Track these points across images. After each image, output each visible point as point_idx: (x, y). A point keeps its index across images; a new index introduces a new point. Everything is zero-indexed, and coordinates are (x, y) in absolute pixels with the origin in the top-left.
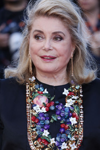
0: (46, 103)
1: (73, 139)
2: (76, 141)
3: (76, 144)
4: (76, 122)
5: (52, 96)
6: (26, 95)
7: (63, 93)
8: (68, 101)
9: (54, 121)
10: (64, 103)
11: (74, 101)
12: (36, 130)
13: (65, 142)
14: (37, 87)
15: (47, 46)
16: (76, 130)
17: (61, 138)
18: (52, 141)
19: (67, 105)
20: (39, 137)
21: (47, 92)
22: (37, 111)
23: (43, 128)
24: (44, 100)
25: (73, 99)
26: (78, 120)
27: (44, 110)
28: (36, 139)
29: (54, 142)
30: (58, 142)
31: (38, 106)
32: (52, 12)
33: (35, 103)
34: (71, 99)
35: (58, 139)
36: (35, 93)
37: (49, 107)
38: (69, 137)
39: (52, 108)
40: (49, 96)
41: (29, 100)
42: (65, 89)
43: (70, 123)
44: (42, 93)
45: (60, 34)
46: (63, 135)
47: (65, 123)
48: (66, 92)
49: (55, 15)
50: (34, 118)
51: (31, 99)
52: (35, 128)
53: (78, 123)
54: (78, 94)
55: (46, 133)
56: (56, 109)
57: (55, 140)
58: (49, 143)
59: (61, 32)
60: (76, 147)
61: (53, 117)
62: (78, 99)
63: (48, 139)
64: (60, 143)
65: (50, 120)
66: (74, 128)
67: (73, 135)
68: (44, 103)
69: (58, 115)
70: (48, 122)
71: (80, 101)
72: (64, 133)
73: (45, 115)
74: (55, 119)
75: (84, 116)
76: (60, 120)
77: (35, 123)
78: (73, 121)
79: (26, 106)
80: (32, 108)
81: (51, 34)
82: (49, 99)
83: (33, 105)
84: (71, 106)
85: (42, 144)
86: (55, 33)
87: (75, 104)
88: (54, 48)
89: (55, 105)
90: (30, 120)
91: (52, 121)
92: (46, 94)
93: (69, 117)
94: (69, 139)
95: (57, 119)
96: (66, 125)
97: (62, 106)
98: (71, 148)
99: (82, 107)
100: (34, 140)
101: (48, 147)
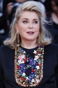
2: (39, 78)
3: (39, 79)
4: (39, 68)
5: (27, 55)
6: (15, 54)
7: (34, 53)
8: (36, 57)
9: (28, 68)
10: (34, 58)
11: (39, 57)
12: (19, 73)
14: (21, 50)
16: (39, 72)
17: (31, 76)
18: (27, 78)
19: (35, 59)
20: (20, 76)
21: (25, 53)
22: (20, 63)
24: (23, 57)
26: (40, 67)
27: (23, 62)
29: (28, 79)
30: (30, 78)
31: (20, 60)
33: (19, 58)
34: (37, 56)
35: (30, 77)
36: (19, 53)
37: (26, 61)
38: (35, 76)
39: (28, 61)
40: (26, 55)
41: (16, 57)
42: (35, 51)
43: (36, 68)
44: (23, 53)
50: (18, 66)
51: (17, 56)
53: (40, 68)
54: (41, 53)
55: (24, 74)
56: (29, 61)
57: (29, 78)
60: (39, 81)
65: (26, 67)
66: (38, 71)
67: (38, 75)
68: (23, 59)
69: (30, 64)
70: (25, 68)
71: (42, 57)
72: (33, 74)
73: (24, 65)
74: (29, 67)
76: (31, 67)
77: (19, 69)
78: (38, 67)
79: (14, 60)
82: (26, 56)
83: (18, 60)
84: (37, 59)
85: (22, 80)
87: (39, 58)
89: (29, 59)
90: (16, 68)
91: (27, 68)
92: (25, 54)
93: (36, 65)
94: (35, 77)
95: (30, 67)
96: (34, 70)
97: (33, 60)
98: (36, 81)
99: (43, 60)
100: (18, 78)
101: (25, 82)
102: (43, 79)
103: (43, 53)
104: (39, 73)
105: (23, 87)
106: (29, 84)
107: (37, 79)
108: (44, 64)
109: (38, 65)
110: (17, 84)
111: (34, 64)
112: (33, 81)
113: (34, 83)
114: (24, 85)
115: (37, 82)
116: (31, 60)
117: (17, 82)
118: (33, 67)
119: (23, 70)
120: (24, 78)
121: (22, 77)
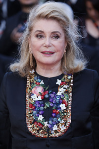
0: (42, 92)
1: (63, 122)
2: (65, 123)
3: (64, 126)
4: (65, 108)
5: (46, 86)
6: (26, 85)
7: (57, 83)
8: (60, 90)
9: (48, 108)
10: (57, 91)
11: (65, 90)
12: (33, 115)
13: (56, 124)
14: (36, 79)
15: (47, 43)
16: (65, 114)
17: (53, 121)
18: (46, 124)
19: (59, 94)
20: (35, 121)
21: (43, 83)
22: (34, 100)
23: (38, 113)
24: (40, 89)
25: (64, 88)
26: (67, 106)
27: (40, 98)
28: (33, 123)
29: (47, 125)
30: (50, 124)
31: (35, 95)
32: (51, 15)
33: (33, 92)
34: (62, 88)
35: (50, 122)
36: (33, 84)
37: (44, 96)
38: (59, 120)
39: (47, 96)
40: (44, 86)
41: (28, 90)
42: (58, 80)
43: (60, 108)
44: (39, 84)
45: (57, 33)
46: (55, 119)
47: (57, 109)
48: (59, 82)
49: (53, 18)
50: (32, 105)
51: (30, 89)
52: (32, 113)
53: (67, 108)
54: (68, 83)
55: (41, 118)
56: (50, 97)
57: (48, 123)
58: (43, 125)
59: (58, 32)
60: (65, 128)
61: (46, 104)
62: (68, 88)
63: (42, 123)
64: (52, 125)
65: (44, 107)
66: (64, 113)
67: (63, 118)
68: (40, 93)
69: (50, 102)
70: (42, 108)
71: (70, 89)
72: (55, 117)
73: (41, 103)
74: (48, 106)
75: (72, 102)
76: (52, 107)
77: (32, 110)
78: (63, 106)
79: (26, 95)
80: (30, 97)
81: (50, 34)
82: (44, 89)
83: (31, 94)
84: (62, 94)
85: (37, 127)
86: (53, 33)
87: (65, 92)
88: (52, 45)
89: (49, 94)
90: (28, 107)
91: (45, 107)
92: (42, 85)
93: (60, 103)
94: (59, 122)
95: (50, 106)
96: (57, 110)
97: (55, 94)
98: (60, 129)
99: (71, 95)
100: (31, 123)
101: (42, 129)
102: (71, 125)
103: (72, 84)
104: (65, 116)
105: (39, 137)
106: (48, 133)
107: (62, 125)
108: (72, 100)
109: (63, 103)
110: (30, 133)
111: (58, 101)
112: (55, 128)
113: (56, 132)
114: (41, 135)
115: (62, 130)
116: (52, 95)
117: (30, 130)
118: (55, 106)
119: (40, 110)
120: (41, 124)
121: (37, 123)
